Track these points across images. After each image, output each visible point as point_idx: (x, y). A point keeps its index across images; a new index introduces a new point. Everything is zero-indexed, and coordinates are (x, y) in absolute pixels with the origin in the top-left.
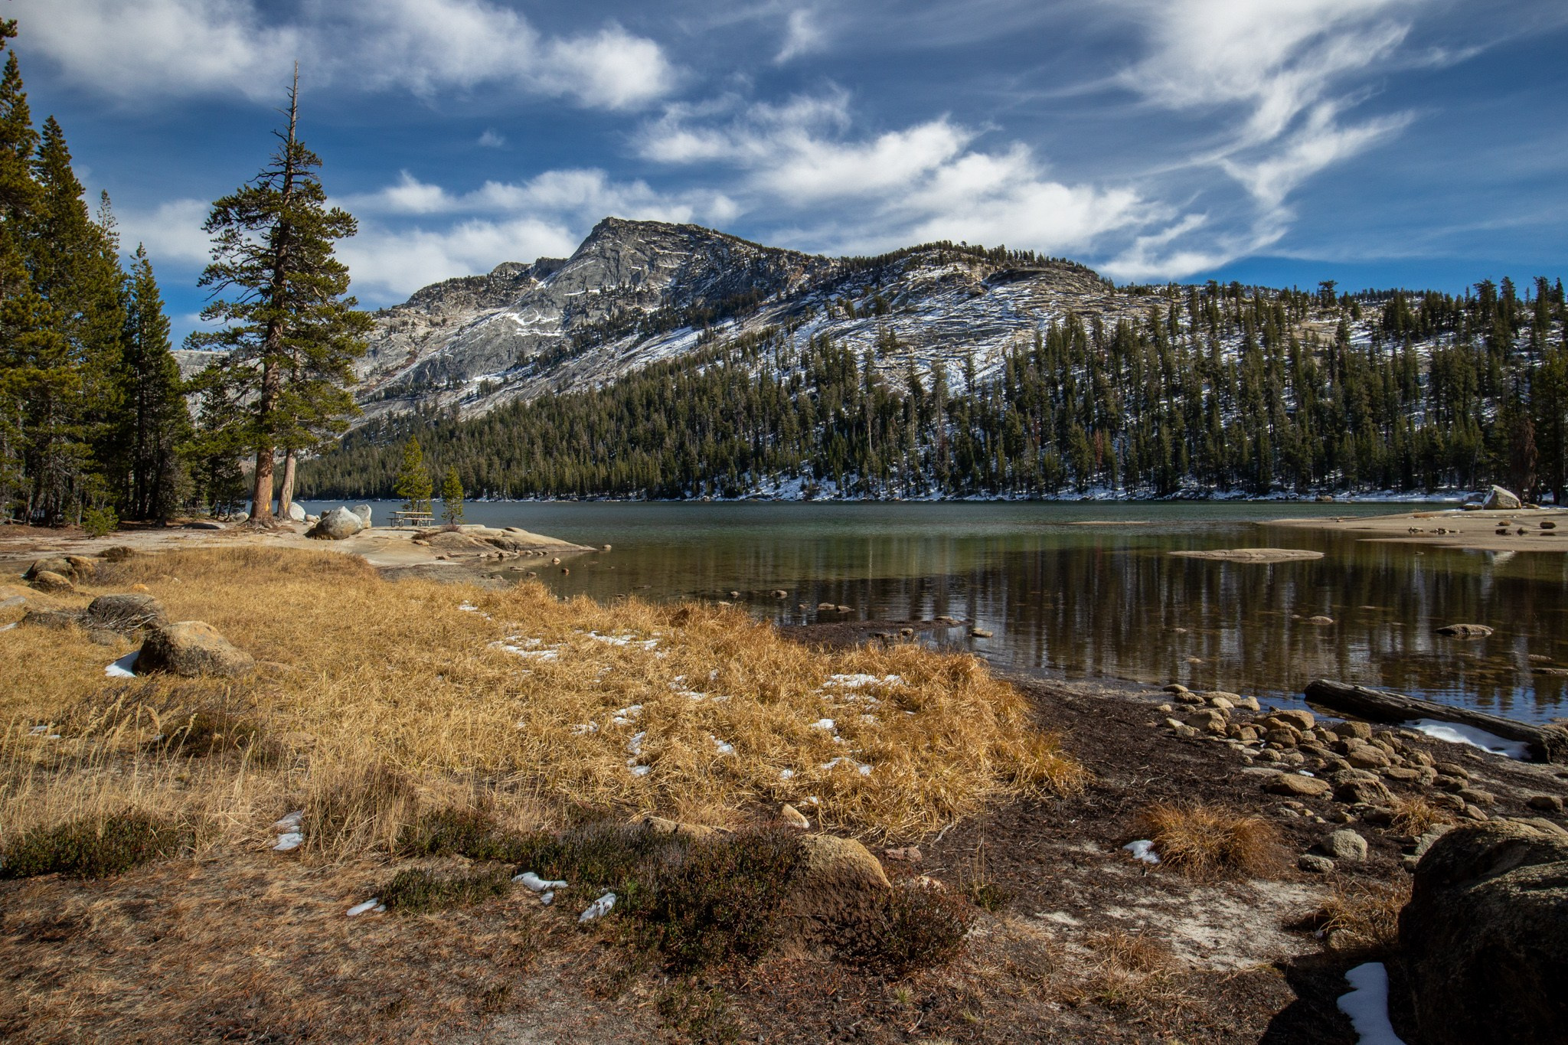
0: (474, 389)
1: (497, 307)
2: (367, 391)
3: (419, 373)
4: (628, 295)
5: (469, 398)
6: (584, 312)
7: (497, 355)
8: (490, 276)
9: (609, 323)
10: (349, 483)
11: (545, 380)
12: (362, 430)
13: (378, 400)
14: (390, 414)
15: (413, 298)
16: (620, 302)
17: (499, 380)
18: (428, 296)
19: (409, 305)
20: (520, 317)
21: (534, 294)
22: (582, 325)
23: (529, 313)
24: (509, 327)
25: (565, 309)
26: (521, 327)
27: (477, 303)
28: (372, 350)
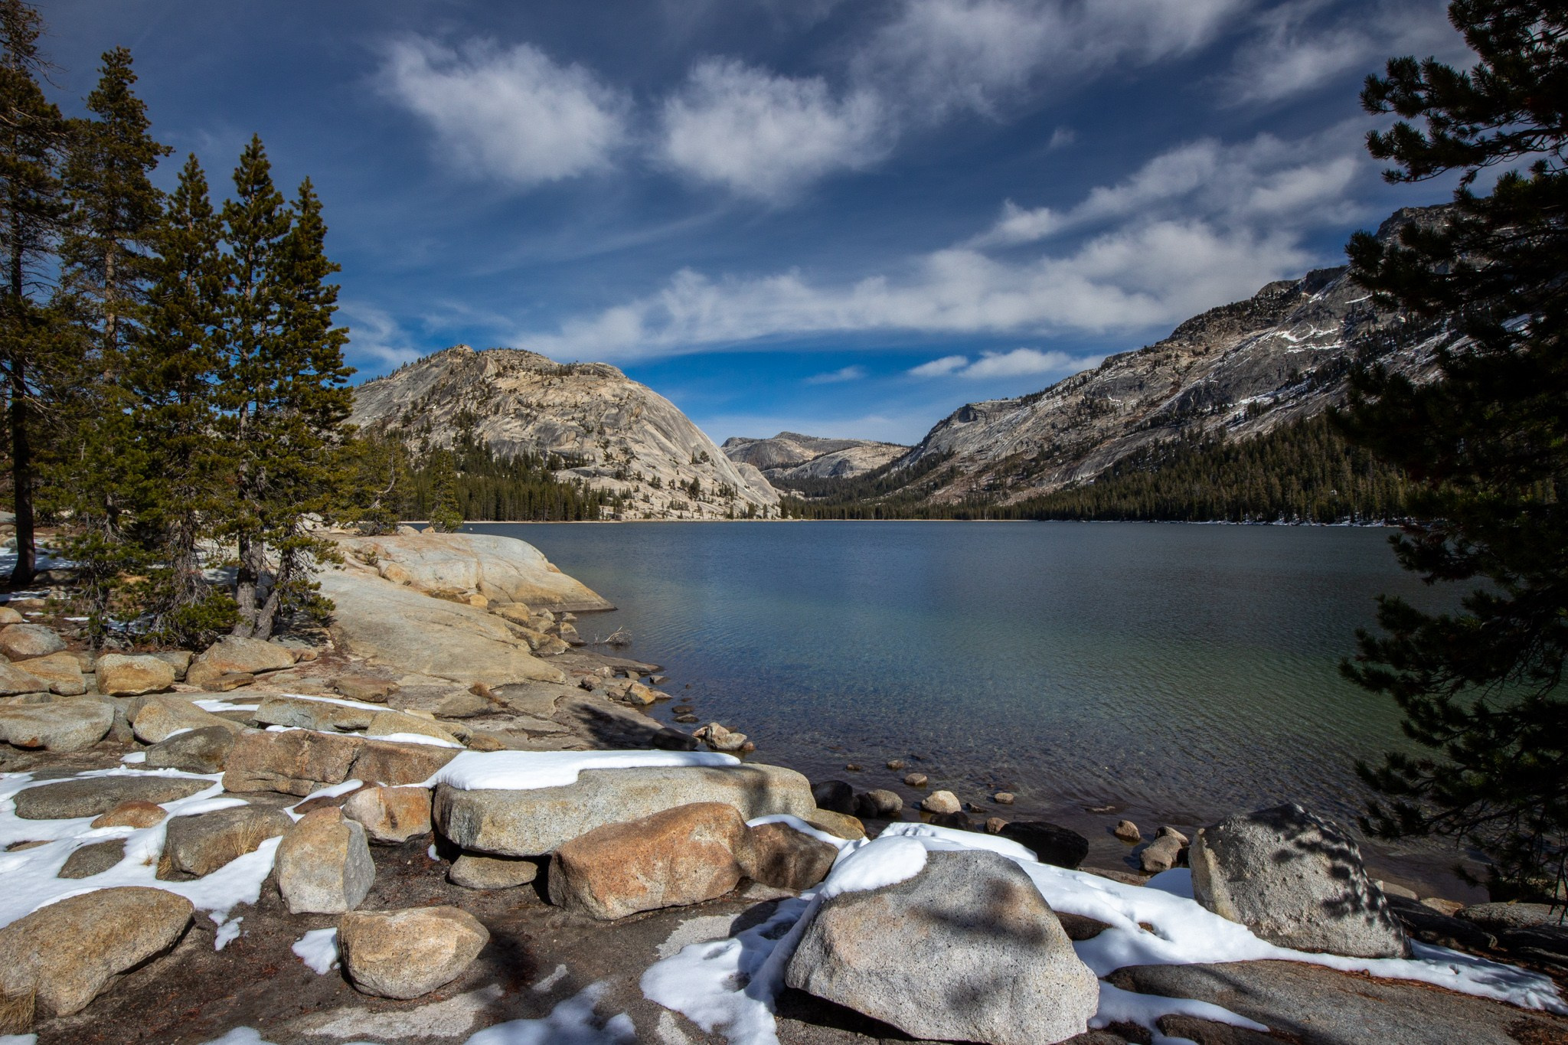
0: (1241, 412)
1: (1263, 328)
2: (1134, 422)
3: (1184, 401)
5: (1236, 421)
6: (1372, 318)
7: (1266, 376)
8: (1256, 298)
9: (1406, 325)
10: (1125, 505)
11: (1324, 396)
12: (1130, 457)
13: (1145, 429)
14: (1156, 441)
15: (1176, 332)
17: (1268, 401)
18: (1190, 328)
19: (1172, 339)
20: (1292, 334)
21: (1307, 309)
22: (1369, 332)
23: (1302, 328)
24: (1279, 346)
25: (1346, 318)
26: (1294, 344)
27: (1242, 328)
28: (1138, 384)
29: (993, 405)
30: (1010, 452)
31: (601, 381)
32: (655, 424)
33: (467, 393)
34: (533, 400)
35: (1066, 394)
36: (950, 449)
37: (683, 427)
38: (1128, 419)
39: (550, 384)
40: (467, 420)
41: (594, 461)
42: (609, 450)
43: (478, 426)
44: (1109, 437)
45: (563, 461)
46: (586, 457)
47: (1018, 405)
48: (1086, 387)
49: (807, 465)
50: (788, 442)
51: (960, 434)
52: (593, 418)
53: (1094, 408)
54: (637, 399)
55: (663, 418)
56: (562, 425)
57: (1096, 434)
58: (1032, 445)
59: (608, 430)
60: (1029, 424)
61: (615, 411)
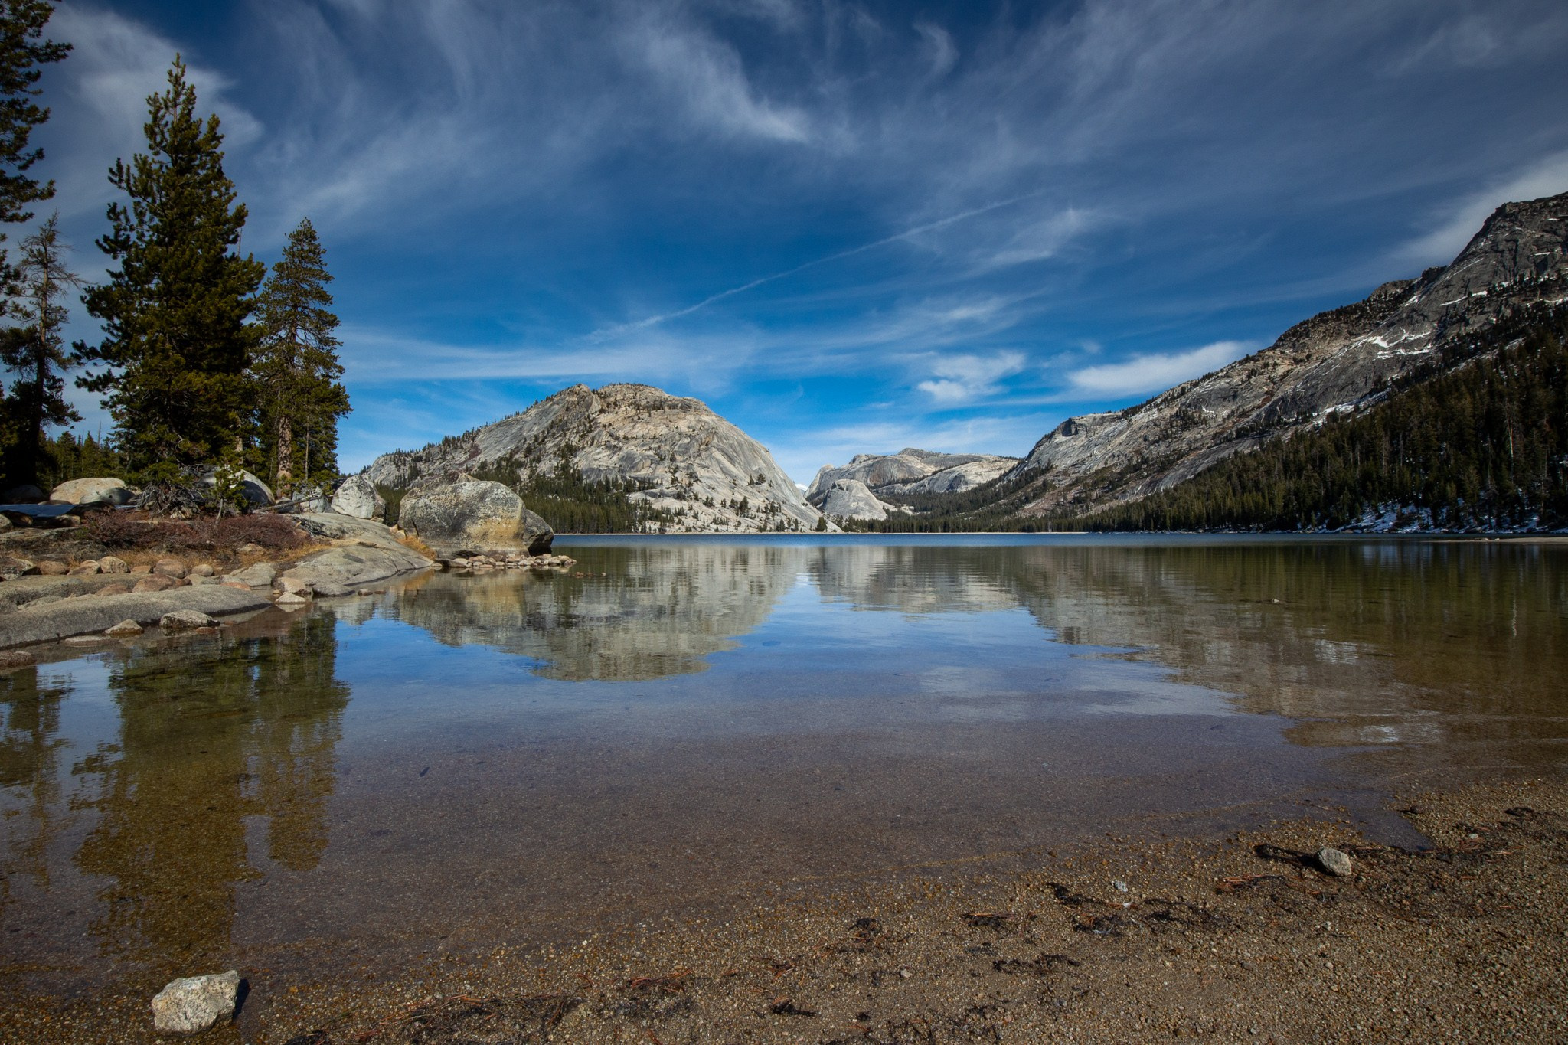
0: (1322, 421)
1: (1364, 332)
2: (1221, 433)
3: (1271, 411)
4: (1526, 289)
5: (1315, 431)
6: (1463, 320)
7: (1352, 383)
8: (1368, 300)
9: (1495, 327)
12: (1210, 470)
13: (1229, 440)
14: (1236, 453)
16: (1514, 300)
17: (1351, 408)
20: (1383, 340)
21: (1402, 312)
22: (1458, 335)
23: (1394, 333)
24: (1369, 352)
25: (1439, 322)
26: (1384, 349)
27: (1349, 332)
28: (1232, 394)
29: (1095, 419)
30: (1102, 465)
31: (682, 415)
32: (723, 451)
33: (574, 428)
34: (621, 434)
35: (1162, 406)
36: (1048, 464)
37: (747, 453)
38: (1218, 430)
39: (639, 419)
40: (569, 451)
41: (661, 484)
42: (676, 475)
43: (575, 457)
44: (1196, 449)
45: (638, 484)
46: (655, 481)
47: (1119, 418)
48: (1183, 399)
49: (925, 481)
50: (910, 458)
51: (1061, 448)
52: (668, 447)
53: (1186, 421)
54: (707, 430)
55: (731, 446)
56: (640, 454)
57: (1184, 446)
58: (1122, 458)
59: (678, 458)
60: (1123, 437)
61: (687, 441)
